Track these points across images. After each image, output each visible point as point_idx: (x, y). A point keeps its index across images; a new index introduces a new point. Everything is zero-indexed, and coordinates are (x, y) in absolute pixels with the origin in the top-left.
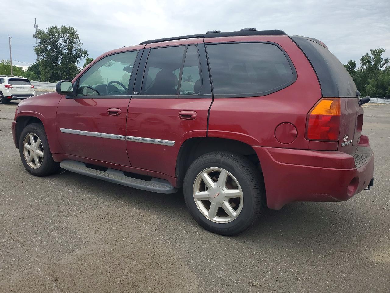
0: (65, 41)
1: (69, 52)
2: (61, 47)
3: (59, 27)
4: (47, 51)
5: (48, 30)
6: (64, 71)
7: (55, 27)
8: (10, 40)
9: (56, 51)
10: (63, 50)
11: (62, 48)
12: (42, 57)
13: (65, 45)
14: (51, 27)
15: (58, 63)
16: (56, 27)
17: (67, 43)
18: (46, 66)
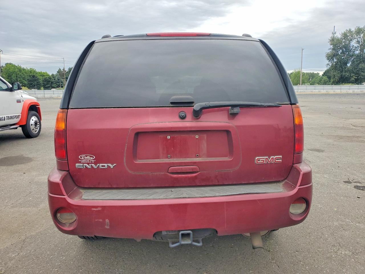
0: (358, 42)
1: (361, 52)
2: (354, 48)
3: (353, 29)
4: (337, 55)
5: (341, 34)
6: (353, 73)
7: (348, 30)
8: (302, 51)
9: (347, 54)
10: (355, 51)
11: (354, 50)
12: (332, 62)
13: (358, 46)
14: (345, 31)
15: (347, 65)
16: (350, 30)
17: (359, 44)
18: (336, 69)
